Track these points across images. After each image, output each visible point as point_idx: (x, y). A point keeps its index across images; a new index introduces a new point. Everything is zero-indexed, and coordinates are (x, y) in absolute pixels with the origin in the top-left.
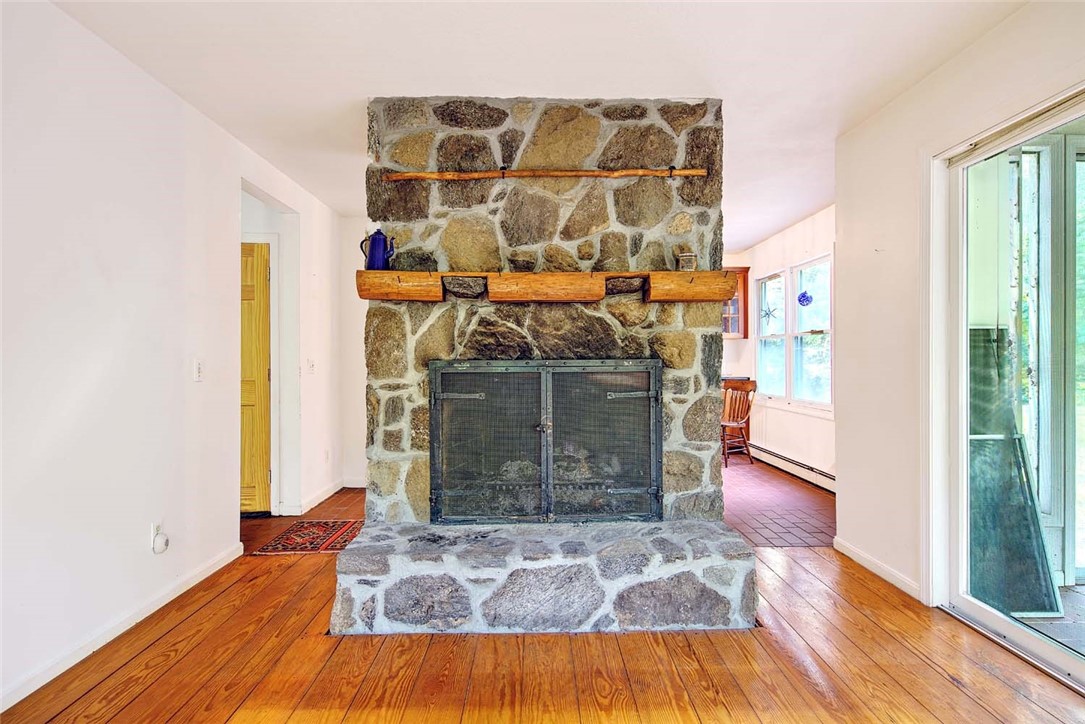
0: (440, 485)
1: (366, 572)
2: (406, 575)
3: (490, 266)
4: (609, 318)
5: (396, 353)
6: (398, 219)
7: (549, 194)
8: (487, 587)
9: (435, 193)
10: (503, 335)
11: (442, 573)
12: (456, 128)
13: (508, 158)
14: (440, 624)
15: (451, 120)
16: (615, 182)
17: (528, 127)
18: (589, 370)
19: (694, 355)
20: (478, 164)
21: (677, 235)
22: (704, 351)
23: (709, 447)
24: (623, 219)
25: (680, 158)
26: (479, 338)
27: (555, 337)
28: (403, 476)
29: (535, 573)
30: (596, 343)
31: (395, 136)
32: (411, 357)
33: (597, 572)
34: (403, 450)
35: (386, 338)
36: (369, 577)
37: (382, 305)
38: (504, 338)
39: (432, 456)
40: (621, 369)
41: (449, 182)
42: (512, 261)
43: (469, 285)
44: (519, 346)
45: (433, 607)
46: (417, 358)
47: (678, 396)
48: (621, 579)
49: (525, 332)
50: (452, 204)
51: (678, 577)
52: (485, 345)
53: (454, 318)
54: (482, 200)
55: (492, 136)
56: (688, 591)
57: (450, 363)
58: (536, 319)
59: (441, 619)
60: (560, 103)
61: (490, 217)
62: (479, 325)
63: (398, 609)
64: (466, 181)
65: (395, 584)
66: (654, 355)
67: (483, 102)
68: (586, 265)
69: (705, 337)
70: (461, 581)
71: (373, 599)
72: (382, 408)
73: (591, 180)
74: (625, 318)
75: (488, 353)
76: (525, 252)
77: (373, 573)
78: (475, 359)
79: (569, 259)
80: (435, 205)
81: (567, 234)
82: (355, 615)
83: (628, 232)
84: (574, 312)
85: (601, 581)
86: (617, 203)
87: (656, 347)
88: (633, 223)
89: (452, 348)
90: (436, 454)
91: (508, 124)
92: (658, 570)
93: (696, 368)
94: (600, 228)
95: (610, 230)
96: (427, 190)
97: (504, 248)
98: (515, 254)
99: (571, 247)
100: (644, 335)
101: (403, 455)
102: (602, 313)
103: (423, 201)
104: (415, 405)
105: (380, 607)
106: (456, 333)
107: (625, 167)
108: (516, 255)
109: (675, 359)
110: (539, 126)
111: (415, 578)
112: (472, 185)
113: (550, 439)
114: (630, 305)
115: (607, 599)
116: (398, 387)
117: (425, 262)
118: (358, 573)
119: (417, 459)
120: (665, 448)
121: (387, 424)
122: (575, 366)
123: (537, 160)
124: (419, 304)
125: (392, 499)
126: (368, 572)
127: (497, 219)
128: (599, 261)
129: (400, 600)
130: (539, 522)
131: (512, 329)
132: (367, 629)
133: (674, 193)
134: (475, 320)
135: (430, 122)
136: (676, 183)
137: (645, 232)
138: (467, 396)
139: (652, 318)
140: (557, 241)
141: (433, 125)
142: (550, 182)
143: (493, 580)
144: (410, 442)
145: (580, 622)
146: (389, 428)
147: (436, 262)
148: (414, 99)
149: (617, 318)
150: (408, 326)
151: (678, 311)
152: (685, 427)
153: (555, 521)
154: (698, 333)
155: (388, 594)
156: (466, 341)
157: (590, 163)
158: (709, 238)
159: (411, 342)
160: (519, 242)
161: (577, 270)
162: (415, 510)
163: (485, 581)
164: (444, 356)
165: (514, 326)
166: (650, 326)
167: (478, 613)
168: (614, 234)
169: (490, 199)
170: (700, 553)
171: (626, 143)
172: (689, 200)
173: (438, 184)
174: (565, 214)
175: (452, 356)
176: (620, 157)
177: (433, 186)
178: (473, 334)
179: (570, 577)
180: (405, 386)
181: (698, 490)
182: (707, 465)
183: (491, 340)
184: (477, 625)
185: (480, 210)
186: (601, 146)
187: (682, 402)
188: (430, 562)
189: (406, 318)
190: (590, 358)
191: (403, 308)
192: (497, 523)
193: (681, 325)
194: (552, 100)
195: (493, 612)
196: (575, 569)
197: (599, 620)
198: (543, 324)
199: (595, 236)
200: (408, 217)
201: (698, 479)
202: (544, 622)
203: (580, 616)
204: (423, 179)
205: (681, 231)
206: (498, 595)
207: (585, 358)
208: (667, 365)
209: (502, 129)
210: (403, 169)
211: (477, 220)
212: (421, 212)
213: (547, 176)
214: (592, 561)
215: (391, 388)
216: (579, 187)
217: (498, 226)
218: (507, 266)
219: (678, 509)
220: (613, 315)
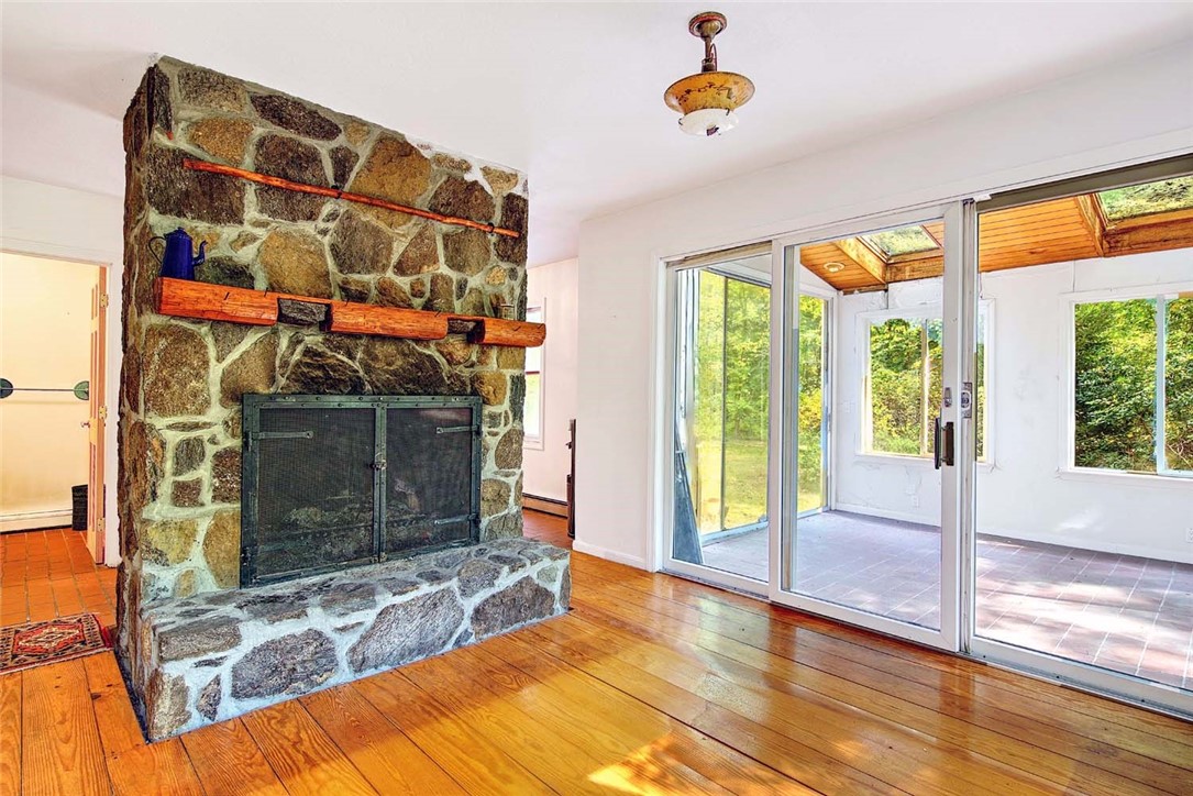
0: (255, 540)
1: (205, 651)
2: (262, 641)
3: (319, 291)
4: (437, 356)
5: (194, 383)
6: (200, 218)
7: (382, 225)
8: (354, 632)
9: (250, 195)
10: (333, 367)
11: (306, 629)
12: (279, 128)
13: (341, 176)
14: (302, 686)
15: (274, 117)
16: (445, 227)
17: (364, 151)
18: (421, 406)
19: (505, 393)
20: (308, 175)
21: (493, 285)
22: (512, 390)
23: (514, 474)
24: (452, 264)
25: (497, 218)
26: (305, 370)
27: (386, 372)
28: (200, 537)
29: (404, 606)
30: (424, 378)
31: (195, 113)
32: (215, 390)
33: (458, 593)
34: (202, 505)
35: (179, 364)
36: (212, 656)
37: (173, 322)
38: (335, 371)
39: (245, 508)
40: (449, 405)
41: (270, 187)
42: (343, 289)
43: (312, 311)
44: (350, 380)
45: (294, 669)
46: (223, 391)
47: (492, 429)
48: (477, 595)
49: (356, 366)
50: (274, 214)
51: (520, 582)
52: (312, 378)
53: (275, 346)
54: (311, 217)
55: (324, 148)
56: (527, 592)
57: (271, 397)
58: (367, 352)
59: (303, 680)
60: (395, 136)
61: (319, 237)
62: (304, 355)
63: (250, 684)
64: (292, 191)
65: (246, 656)
66: (475, 393)
67: (314, 109)
68: (417, 302)
69: (512, 378)
70: (328, 632)
71: (217, 681)
72: (170, 454)
73: (423, 220)
74: (452, 357)
75: (315, 386)
76: (358, 282)
77: (217, 649)
78: (300, 393)
79: (402, 295)
80: (251, 211)
81: (401, 269)
82: (191, 708)
83: (454, 275)
84: (405, 348)
85: (460, 600)
86: (446, 246)
87: (476, 385)
88: (459, 268)
89: (272, 380)
90: (251, 504)
91: (341, 140)
92: (506, 580)
93: (506, 405)
94: (431, 268)
95: (439, 271)
96: (241, 190)
97: (333, 273)
98: (346, 282)
99: (404, 283)
100: (466, 373)
101: (200, 510)
102: (432, 351)
103: (236, 203)
104: (219, 448)
105: (226, 688)
106: (277, 363)
107: (453, 215)
108: (348, 283)
109: (492, 397)
110: (374, 154)
111: (273, 642)
112: (299, 198)
113: (384, 476)
114: (457, 346)
115: (466, 615)
116: (196, 426)
117: (237, 276)
118: (195, 654)
119: (221, 514)
120: (483, 478)
121: (177, 472)
122: (408, 402)
123: (371, 188)
124: (228, 325)
125: (186, 566)
126: (210, 650)
127: (327, 240)
128: (430, 300)
129: (252, 673)
130: (370, 563)
131: (343, 362)
132: (206, 719)
133: (492, 247)
134: (300, 348)
135: (246, 110)
136: (493, 239)
137: (469, 279)
138: (292, 435)
139: (474, 358)
140: (390, 274)
141: (250, 114)
142: (384, 213)
143: (361, 624)
144: (211, 494)
145: (444, 643)
146: (181, 479)
147: (252, 278)
148: (224, 77)
149: (445, 357)
150: (212, 352)
151: (494, 353)
152: (497, 457)
153: (388, 560)
154: (508, 373)
155: (235, 671)
156: (289, 373)
157: (422, 202)
158: (517, 291)
159: (216, 371)
160: (351, 269)
161: (410, 306)
162: (217, 575)
163: (353, 627)
164: (261, 389)
165: (345, 359)
166: (472, 365)
167: (344, 663)
168: (442, 276)
169: (321, 218)
170: (534, 559)
171: (454, 192)
172: (504, 257)
173: (254, 186)
174: (398, 249)
175: (272, 390)
176: (449, 204)
177: (248, 187)
178: (298, 364)
179: (433, 603)
180: (206, 425)
181: (506, 511)
182: (513, 490)
183: (320, 373)
184: (343, 675)
185: (308, 227)
186: (432, 189)
187: (496, 434)
188: (292, 620)
189: (209, 341)
190: (419, 394)
191: (204, 329)
192: (325, 573)
193: (496, 366)
194: (387, 130)
195: (361, 657)
196: (439, 595)
197: (460, 636)
198: (375, 358)
199: (427, 274)
200: (216, 218)
201: (506, 503)
202: (410, 654)
203: (444, 637)
204: (237, 176)
205: (497, 282)
206: (364, 638)
207: (415, 395)
208: (486, 402)
209: (334, 144)
210: (208, 158)
211: (305, 237)
212: (235, 216)
213: (381, 207)
214: (454, 584)
215: (184, 427)
216: (410, 224)
217: (327, 248)
218: (337, 293)
219: (491, 531)
220: (441, 353)
